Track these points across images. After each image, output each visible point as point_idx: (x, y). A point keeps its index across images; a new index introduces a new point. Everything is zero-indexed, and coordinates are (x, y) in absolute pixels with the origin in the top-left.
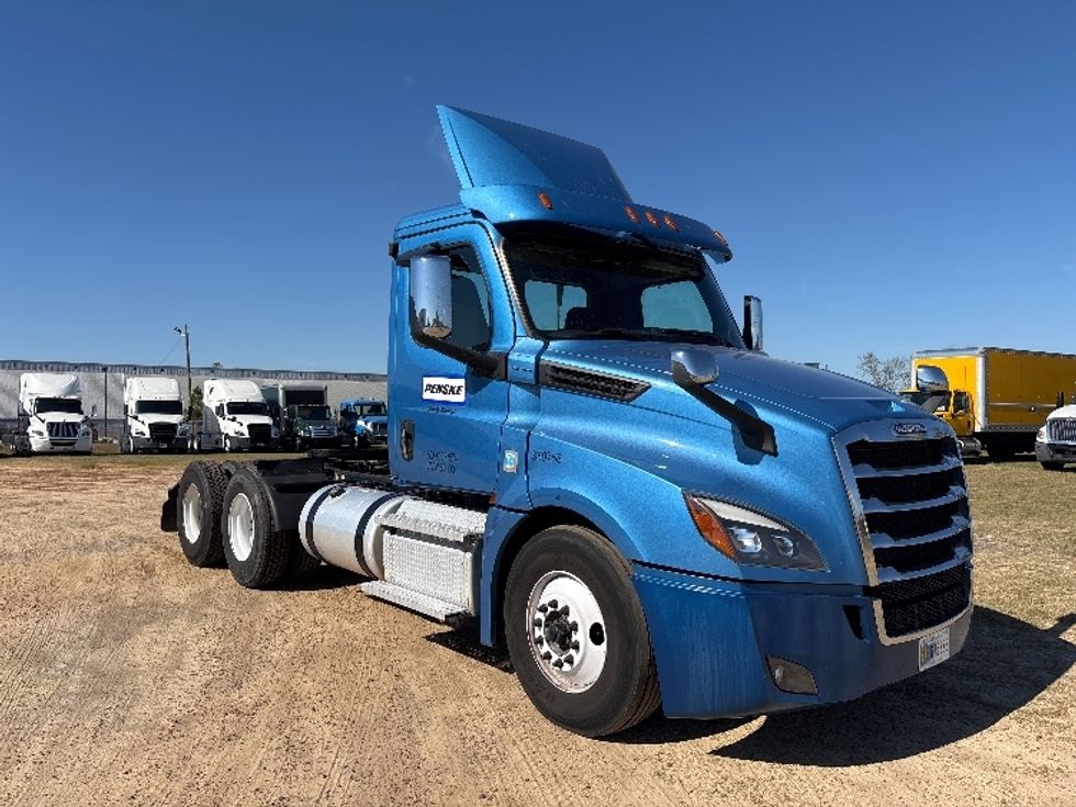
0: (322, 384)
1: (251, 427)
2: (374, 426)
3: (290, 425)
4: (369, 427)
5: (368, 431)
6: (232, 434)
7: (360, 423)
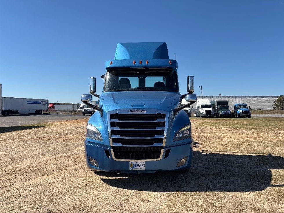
0: (227, 99)
1: (206, 111)
2: (242, 111)
3: (218, 110)
4: (241, 111)
5: (240, 113)
6: (202, 113)
7: (239, 110)
